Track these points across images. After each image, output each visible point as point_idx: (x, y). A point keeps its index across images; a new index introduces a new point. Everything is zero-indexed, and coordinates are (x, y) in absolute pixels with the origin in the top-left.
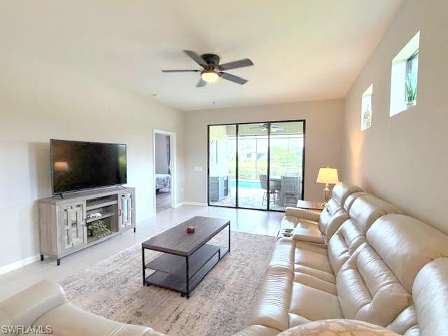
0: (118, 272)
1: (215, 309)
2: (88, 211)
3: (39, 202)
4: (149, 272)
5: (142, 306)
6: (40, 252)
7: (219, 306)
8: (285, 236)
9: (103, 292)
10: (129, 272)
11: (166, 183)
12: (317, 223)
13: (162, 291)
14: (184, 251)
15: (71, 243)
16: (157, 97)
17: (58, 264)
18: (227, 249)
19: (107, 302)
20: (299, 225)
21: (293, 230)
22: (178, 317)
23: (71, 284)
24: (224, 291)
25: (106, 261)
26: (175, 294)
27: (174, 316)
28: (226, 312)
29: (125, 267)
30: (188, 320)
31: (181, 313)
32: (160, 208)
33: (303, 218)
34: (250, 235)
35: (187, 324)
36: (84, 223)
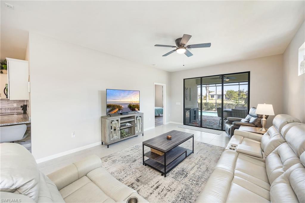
0: (132, 156)
1: (180, 188)
2: (121, 123)
3: (102, 117)
4: (146, 158)
5: (140, 176)
6: (102, 141)
7: (183, 186)
8: (230, 149)
9: (123, 164)
10: (137, 157)
11: (161, 111)
12: (259, 143)
13: (152, 170)
14: (163, 149)
15: (113, 138)
16: (156, 66)
17: (108, 147)
18: (192, 151)
19: (124, 170)
20: (244, 142)
21: (237, 145)
22: (157, 187)
23: (111, 158)
24: (187, 178)
25: (127, 149)
26: (158, 173)
27: (155, 186)
28: (186, 191)
29: (136, 153)
30: (163, 190)
31: (160, 185)
32: (157, 124)
33: (248, 138)
34: (208, 145)
35: (162, 193)
36: (119, 129)
